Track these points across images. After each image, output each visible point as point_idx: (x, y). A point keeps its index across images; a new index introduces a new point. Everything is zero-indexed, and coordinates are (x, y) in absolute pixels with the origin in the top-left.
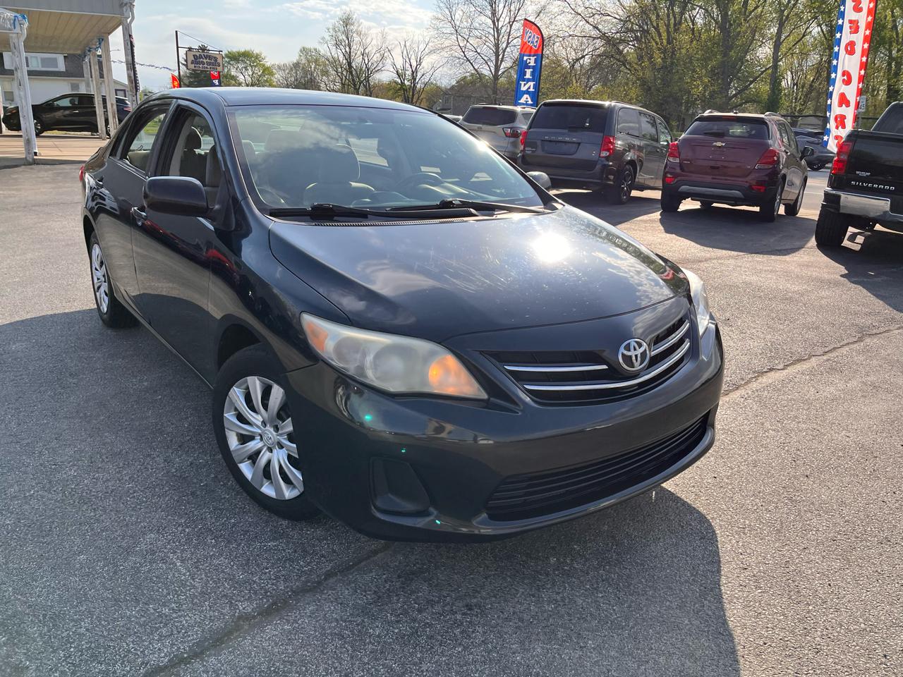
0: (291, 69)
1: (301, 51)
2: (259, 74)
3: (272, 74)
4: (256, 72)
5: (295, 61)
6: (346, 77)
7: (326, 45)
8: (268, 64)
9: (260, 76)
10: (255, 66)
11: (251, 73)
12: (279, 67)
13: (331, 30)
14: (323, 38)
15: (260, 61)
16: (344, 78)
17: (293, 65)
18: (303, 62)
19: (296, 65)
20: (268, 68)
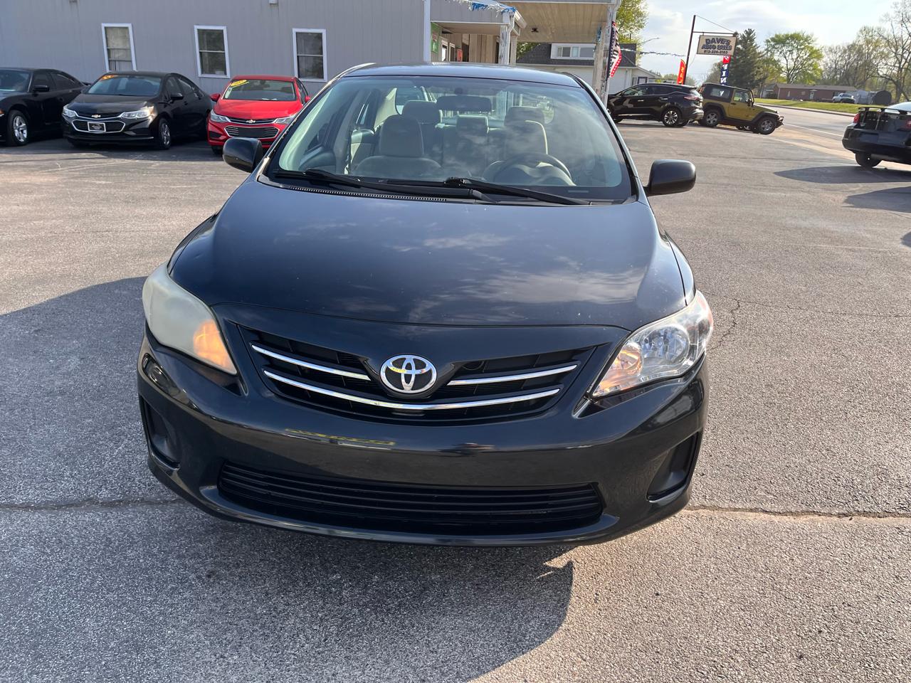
0: (845, 52)
1: (861, 31)
2: (804, 58)
3: (819, 57)
4: (801, 55)
5: (851, 43)
6: (906, 60)
7: (889, 23)
8: (816, 47)
9: (804, 60)
10: (802, 49)
11: (795, 56)
12: (831, 50)
13: (899, 6)
14: (887, 15)
15: (809, 43)
16: (904, 60)
17: (848, 47)
18: (861, 43)
19: (851, 47)
20: (816, 51)
